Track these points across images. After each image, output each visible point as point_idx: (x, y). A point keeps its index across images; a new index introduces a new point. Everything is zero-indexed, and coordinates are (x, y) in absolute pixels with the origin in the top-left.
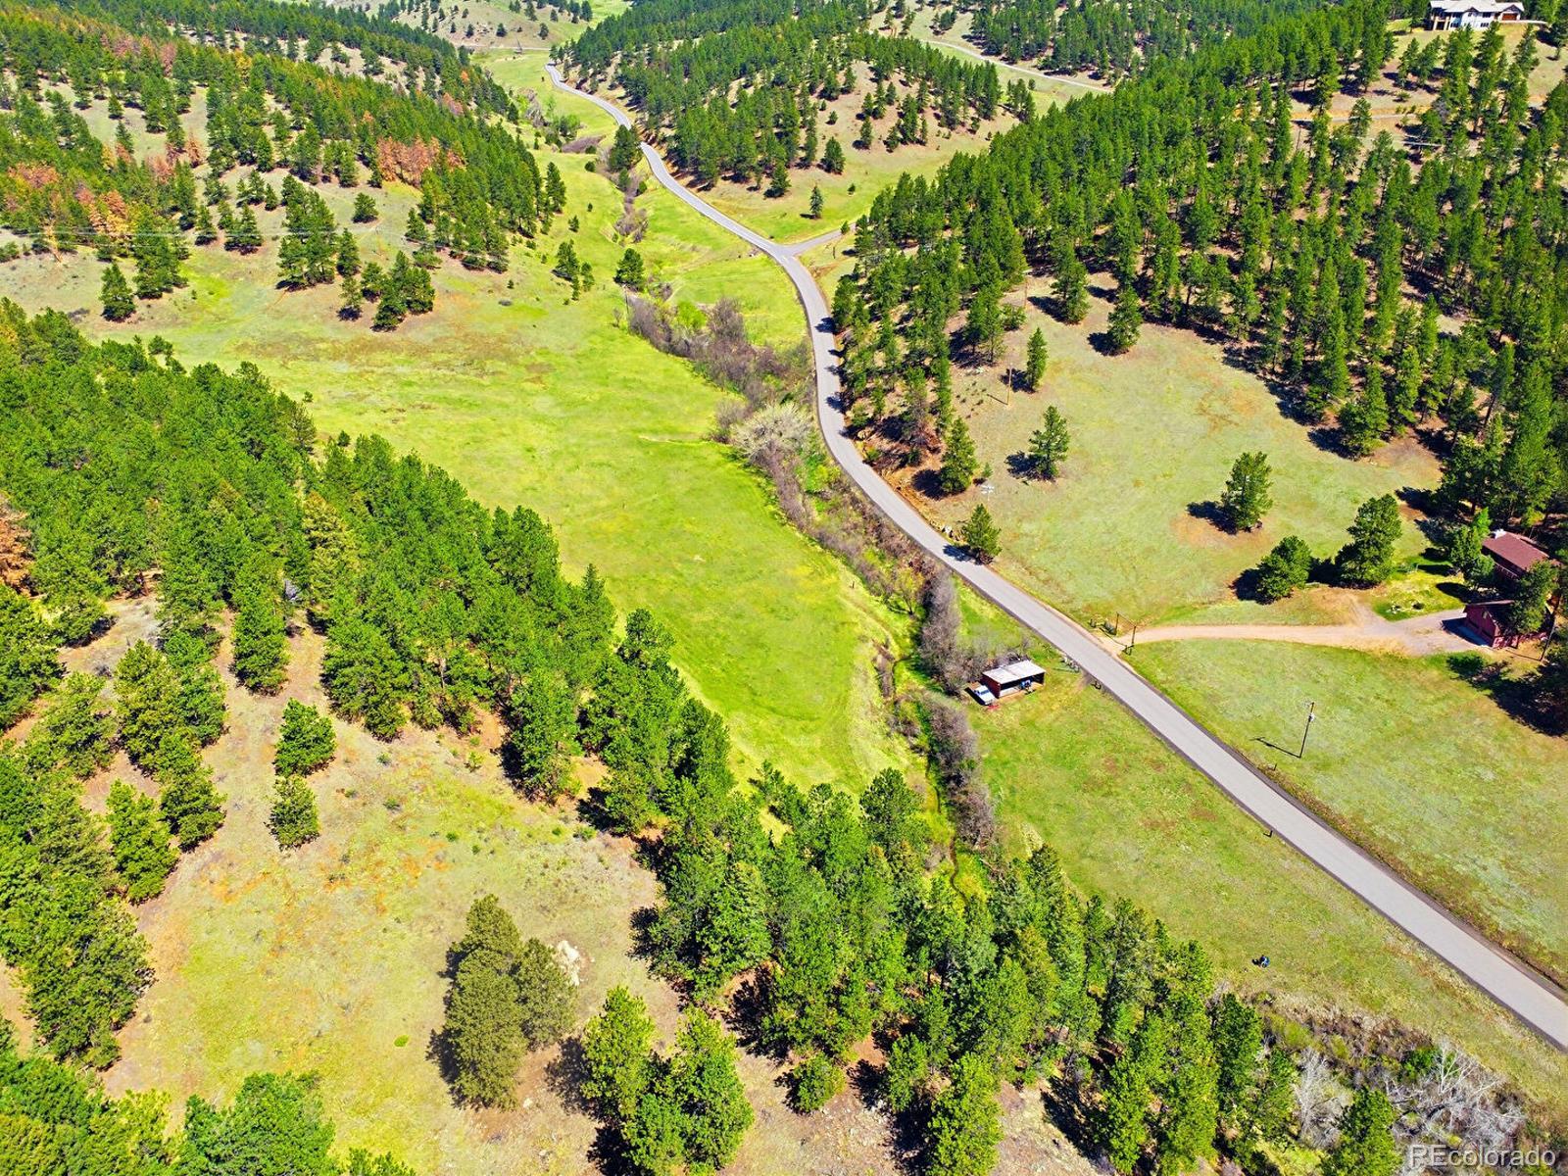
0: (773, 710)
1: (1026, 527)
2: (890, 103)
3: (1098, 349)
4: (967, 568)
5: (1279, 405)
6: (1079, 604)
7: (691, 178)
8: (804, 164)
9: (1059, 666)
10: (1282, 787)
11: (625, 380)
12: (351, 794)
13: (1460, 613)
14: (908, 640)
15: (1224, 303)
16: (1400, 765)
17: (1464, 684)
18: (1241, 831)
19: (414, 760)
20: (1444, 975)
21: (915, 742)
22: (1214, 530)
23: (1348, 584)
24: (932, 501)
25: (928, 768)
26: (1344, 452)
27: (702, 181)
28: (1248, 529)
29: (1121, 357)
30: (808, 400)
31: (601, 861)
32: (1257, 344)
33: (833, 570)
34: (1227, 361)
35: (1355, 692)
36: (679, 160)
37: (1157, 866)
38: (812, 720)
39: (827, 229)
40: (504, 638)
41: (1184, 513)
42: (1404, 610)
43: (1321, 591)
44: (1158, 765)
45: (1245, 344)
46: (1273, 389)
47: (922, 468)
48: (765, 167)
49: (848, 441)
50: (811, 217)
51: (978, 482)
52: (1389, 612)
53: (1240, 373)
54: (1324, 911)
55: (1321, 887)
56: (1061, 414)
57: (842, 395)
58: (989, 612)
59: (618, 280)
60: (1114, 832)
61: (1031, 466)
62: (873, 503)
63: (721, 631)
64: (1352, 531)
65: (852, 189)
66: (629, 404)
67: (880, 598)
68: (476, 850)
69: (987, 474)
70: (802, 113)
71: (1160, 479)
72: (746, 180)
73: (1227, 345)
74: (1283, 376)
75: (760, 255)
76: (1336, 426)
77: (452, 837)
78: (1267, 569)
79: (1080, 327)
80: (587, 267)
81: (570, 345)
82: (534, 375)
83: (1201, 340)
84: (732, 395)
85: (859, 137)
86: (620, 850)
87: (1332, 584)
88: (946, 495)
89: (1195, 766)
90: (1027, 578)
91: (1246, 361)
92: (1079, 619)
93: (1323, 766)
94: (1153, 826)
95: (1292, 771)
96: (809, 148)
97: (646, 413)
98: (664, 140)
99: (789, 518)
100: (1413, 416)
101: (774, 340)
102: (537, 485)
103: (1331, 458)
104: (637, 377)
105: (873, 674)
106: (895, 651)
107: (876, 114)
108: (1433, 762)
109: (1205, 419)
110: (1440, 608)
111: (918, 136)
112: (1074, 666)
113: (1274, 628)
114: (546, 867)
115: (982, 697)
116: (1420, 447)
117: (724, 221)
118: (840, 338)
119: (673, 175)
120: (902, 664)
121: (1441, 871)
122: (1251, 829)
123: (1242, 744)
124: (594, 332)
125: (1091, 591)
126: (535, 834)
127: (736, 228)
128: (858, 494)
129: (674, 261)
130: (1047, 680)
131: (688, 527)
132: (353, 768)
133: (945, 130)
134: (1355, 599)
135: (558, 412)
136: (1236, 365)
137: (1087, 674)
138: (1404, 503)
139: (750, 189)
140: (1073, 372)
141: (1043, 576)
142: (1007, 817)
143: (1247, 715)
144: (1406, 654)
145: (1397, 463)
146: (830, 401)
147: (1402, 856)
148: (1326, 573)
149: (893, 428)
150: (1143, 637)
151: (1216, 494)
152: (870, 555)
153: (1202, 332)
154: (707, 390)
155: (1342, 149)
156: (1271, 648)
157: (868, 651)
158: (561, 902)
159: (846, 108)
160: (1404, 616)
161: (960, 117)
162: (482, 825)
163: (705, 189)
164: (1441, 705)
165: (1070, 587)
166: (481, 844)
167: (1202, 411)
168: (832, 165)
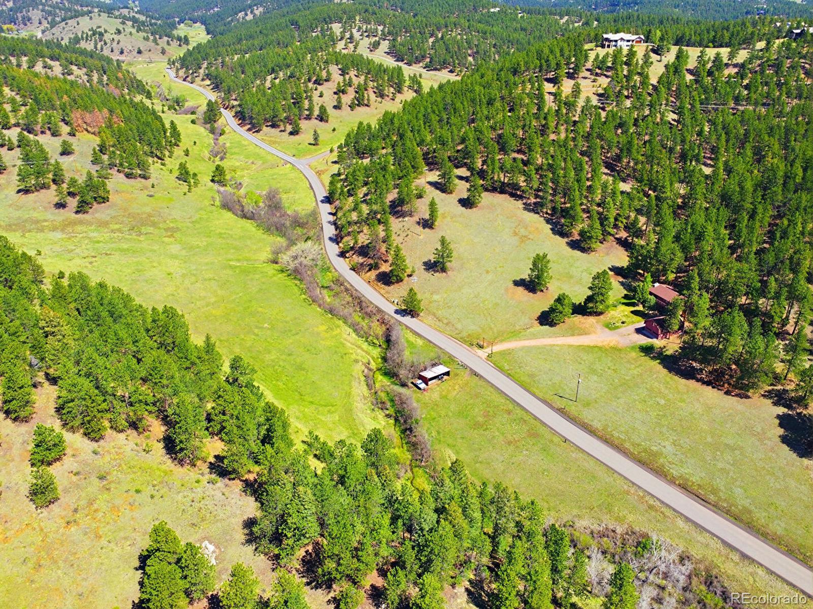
0: (312, 403)
1: (436, 297)
2: (350, 86)
3: (463, 206)
4: (407, 320)
5: (552, 229)
6: (464, 334)
7: (249, 126)
8: (308, 118)
9: (458, 367)
10: (568, 417)
11: (220, 234)
12: (77, 474)
13: (642, 324)
14: (380, 360)
15: (521, 181)
16: (622, 401)
17: (647, 358)
18: (551, 441)
19: (113, 450)
20: (651, 502)
21: (387, 412)
22: (526, 292)
23: (590, 314)
24: (387, 288)
25: (395, 425)
26: (583, 250)
27: (255, 128)
28: (542, 291)
29: (474, 209)
30: (319, 239)
31: (223, 494)
32: (538, 200)
33: (339, 326)
34: (525, 209)
35: (598, 366)
36: (241, 117)
37: (513, 464)
38: (333, 406)
39: (323, 151)
40: (161, 378)
41: (511, 285)
42: (617, 325)
43: (578, 318)
44: (509, 412)
45: (533, 200)
46: (548, 221)
47: (381, 270)
48: (288, 120)
49: (342, 259)
50: (314, 145)
51: (409, 276)
52: (611, 327)
53: (532, 214)
54: (593, 477)
55: (590, 465)
56: (448, 239)
57: (336, 235)
58: (420, 342)
59: (213, 181)
60: (491, 449)
61: (435, 266)
62: (356, 290)
63: (281, 363)
64: (590, 288)
65: (334, 130)
66: (223, 246)
67: (364, 339)
68: (152, 497)
69: (413, 271)
70: (305, 92)
71: (498, 269)
72: (278, 126)
73: (524, 201)
74: (552, 215)
75: (289, 165)
76: (578, 238)
77: (138, 491)
78: (552, 310)
79: (453, 195)
80: (195, 175)
81: (189, 216)
82: (169, 234)
83: (512, 199)
84: (279, 238)
85: (336, 104)
86: (234, 487)
87: (583, 315)
88: (393, 283)
89: (526, 411)
90: (438, 323)
91: (534, 209)
92: (465, 342)
93: (587, 404)
94: (509, 443)
95: (573, 409)
96: (310, 109)
97: (232, 251)
98: (233, 107)
99: (313, 301)
100: (613, 231)
101: (299, 208)
102: (175, 293)
103: (577, 253)
104: (227, 231)
105: (363, 378)
106: (373, 366)
107: (344, 92)
108: (636, 397)
109: (517, 238)
110: (633, 322)
111: (366, 102)
112: (465, 367)
113: (558, 339)
114: (193, 501)
115: (420, 386)
116: (617, 246)
117: (269, 148)
118: (333, 206)
119: (239, 125)
120: (377, 372)
121: (645, 451)
122: (556, 439)
123: (549, 397)
124: (201, 209)
125: (470, 327)
126: (185, 484)
127: (275, 152)
128: (348, 286)
129: (243, 169)
130: (451, 374)
131: (260, 309)
132: (77, 459)
133: (379, 99)
134: (594, 321)
135: (184, 253)
136: (529, 210)
137: (471, 369)
138: (612, 273)
139: (281, 131)
140: (452, 218)
141: (445, 321)
142: (437, 447)
143: (550, 383)
144: (620, 346)
145: (608, 254)
146: (331, 239)
147: (627, 445)
148: (580, 310)
149: (363, 251)
150: (497, 348)
151: (525, 275)
152: (357, 318)
153: (512, 195)
154: (265, 236)
155: (570, 105)
156: (558, 348)
157: (360, 367)
158: (203, 520)
159: (328, 89)
160: (617, 328)
161: (386, 92)
162: (155, 482)
163: (257, 132)
164: (638, 369)
165: (459, 326)
166: (155, 493)
167: (515, 234)
168: (322, 118)
